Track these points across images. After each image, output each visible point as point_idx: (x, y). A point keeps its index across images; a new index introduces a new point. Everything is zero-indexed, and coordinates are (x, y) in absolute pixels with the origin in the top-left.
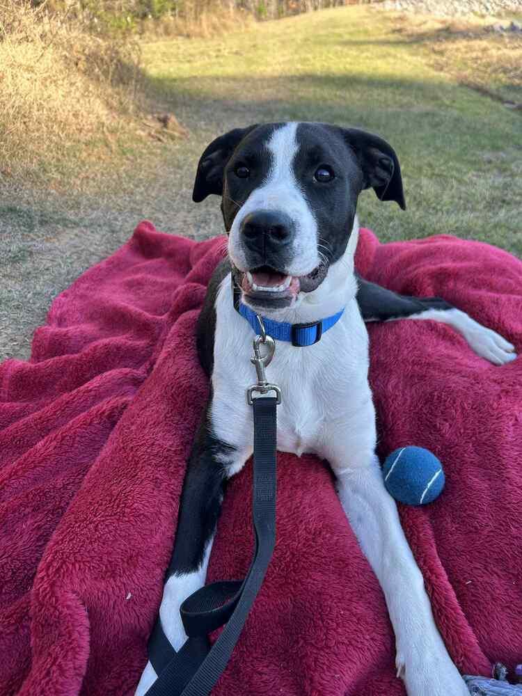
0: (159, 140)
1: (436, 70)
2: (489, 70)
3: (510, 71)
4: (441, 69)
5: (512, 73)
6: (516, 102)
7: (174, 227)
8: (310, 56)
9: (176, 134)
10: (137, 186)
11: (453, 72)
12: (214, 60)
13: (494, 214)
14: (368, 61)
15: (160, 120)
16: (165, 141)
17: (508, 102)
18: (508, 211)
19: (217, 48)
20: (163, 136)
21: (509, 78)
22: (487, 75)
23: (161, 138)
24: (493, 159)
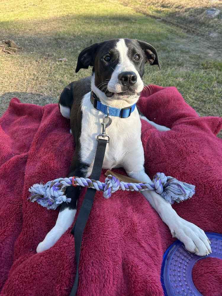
0: (9, 53)
1: (125, 6)
2: (147, 4)
3: (156, 4)
4: (127, 6)
5: (157, 5)
6: (162, 18)
7: (28, 97)
8: (68, 4)
9: (16, 49)
10: (4, 78)
11: (132, 6)
12: (24, 10)
13: (166, 70)
14: (95, 4)
15: (6, 43)
16: (11, 53)
17: (158, 18)
18: (171, 69)
19: (24, 3)
20: (10, 51)
21: (156, 7)
22: (146, 6)
23: (9, 52)
24: (159, 45)
